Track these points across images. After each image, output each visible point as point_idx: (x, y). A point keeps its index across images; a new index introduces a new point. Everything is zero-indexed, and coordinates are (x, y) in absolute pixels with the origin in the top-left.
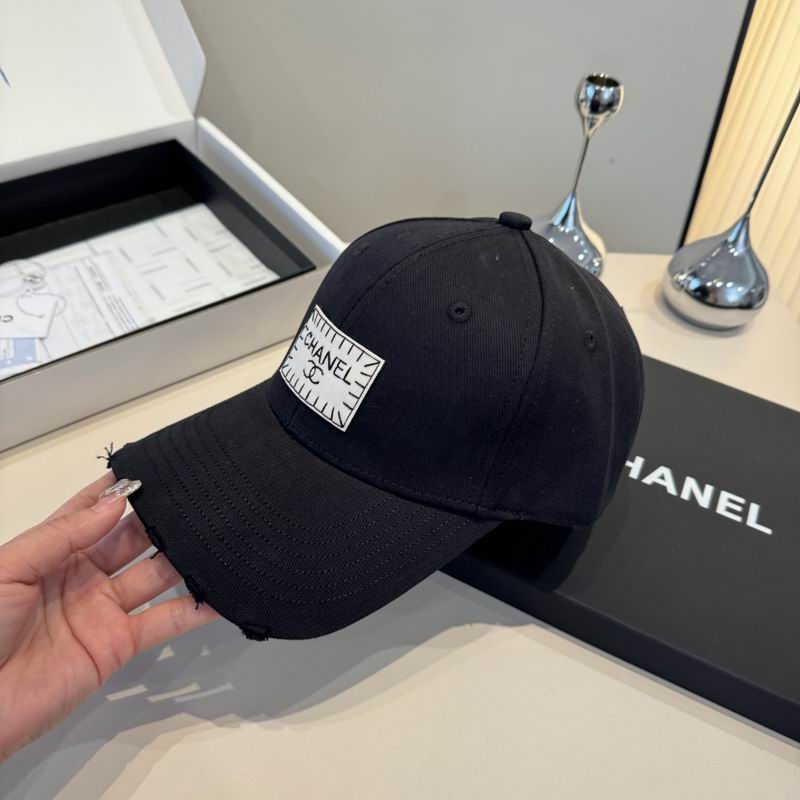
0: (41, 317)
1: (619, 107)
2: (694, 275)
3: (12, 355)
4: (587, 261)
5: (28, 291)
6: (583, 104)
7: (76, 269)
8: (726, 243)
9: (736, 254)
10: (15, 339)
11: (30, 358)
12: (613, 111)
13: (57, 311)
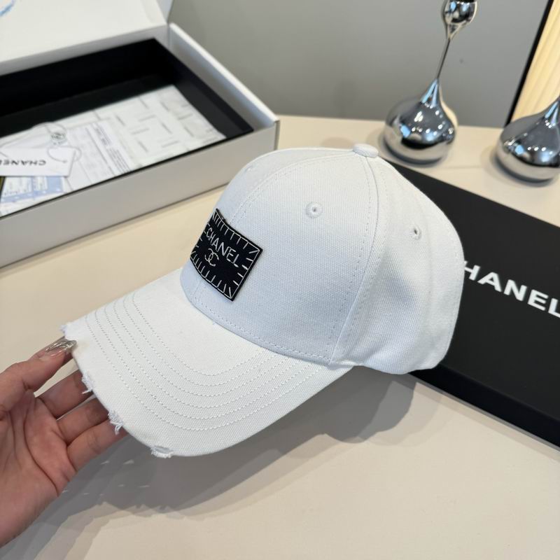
0: (65, 162)
1: (473, 18)
2: (519, 142)
3: (46, 187)
4: (444, 130)
5: (55, 144)
6: (448, 15)
7: (87, 130)
8: (543, 119)
9: (550, 127)
10: (47, 177)
11: (58, 190)
12: (469, 21)
13: (75, 158)
